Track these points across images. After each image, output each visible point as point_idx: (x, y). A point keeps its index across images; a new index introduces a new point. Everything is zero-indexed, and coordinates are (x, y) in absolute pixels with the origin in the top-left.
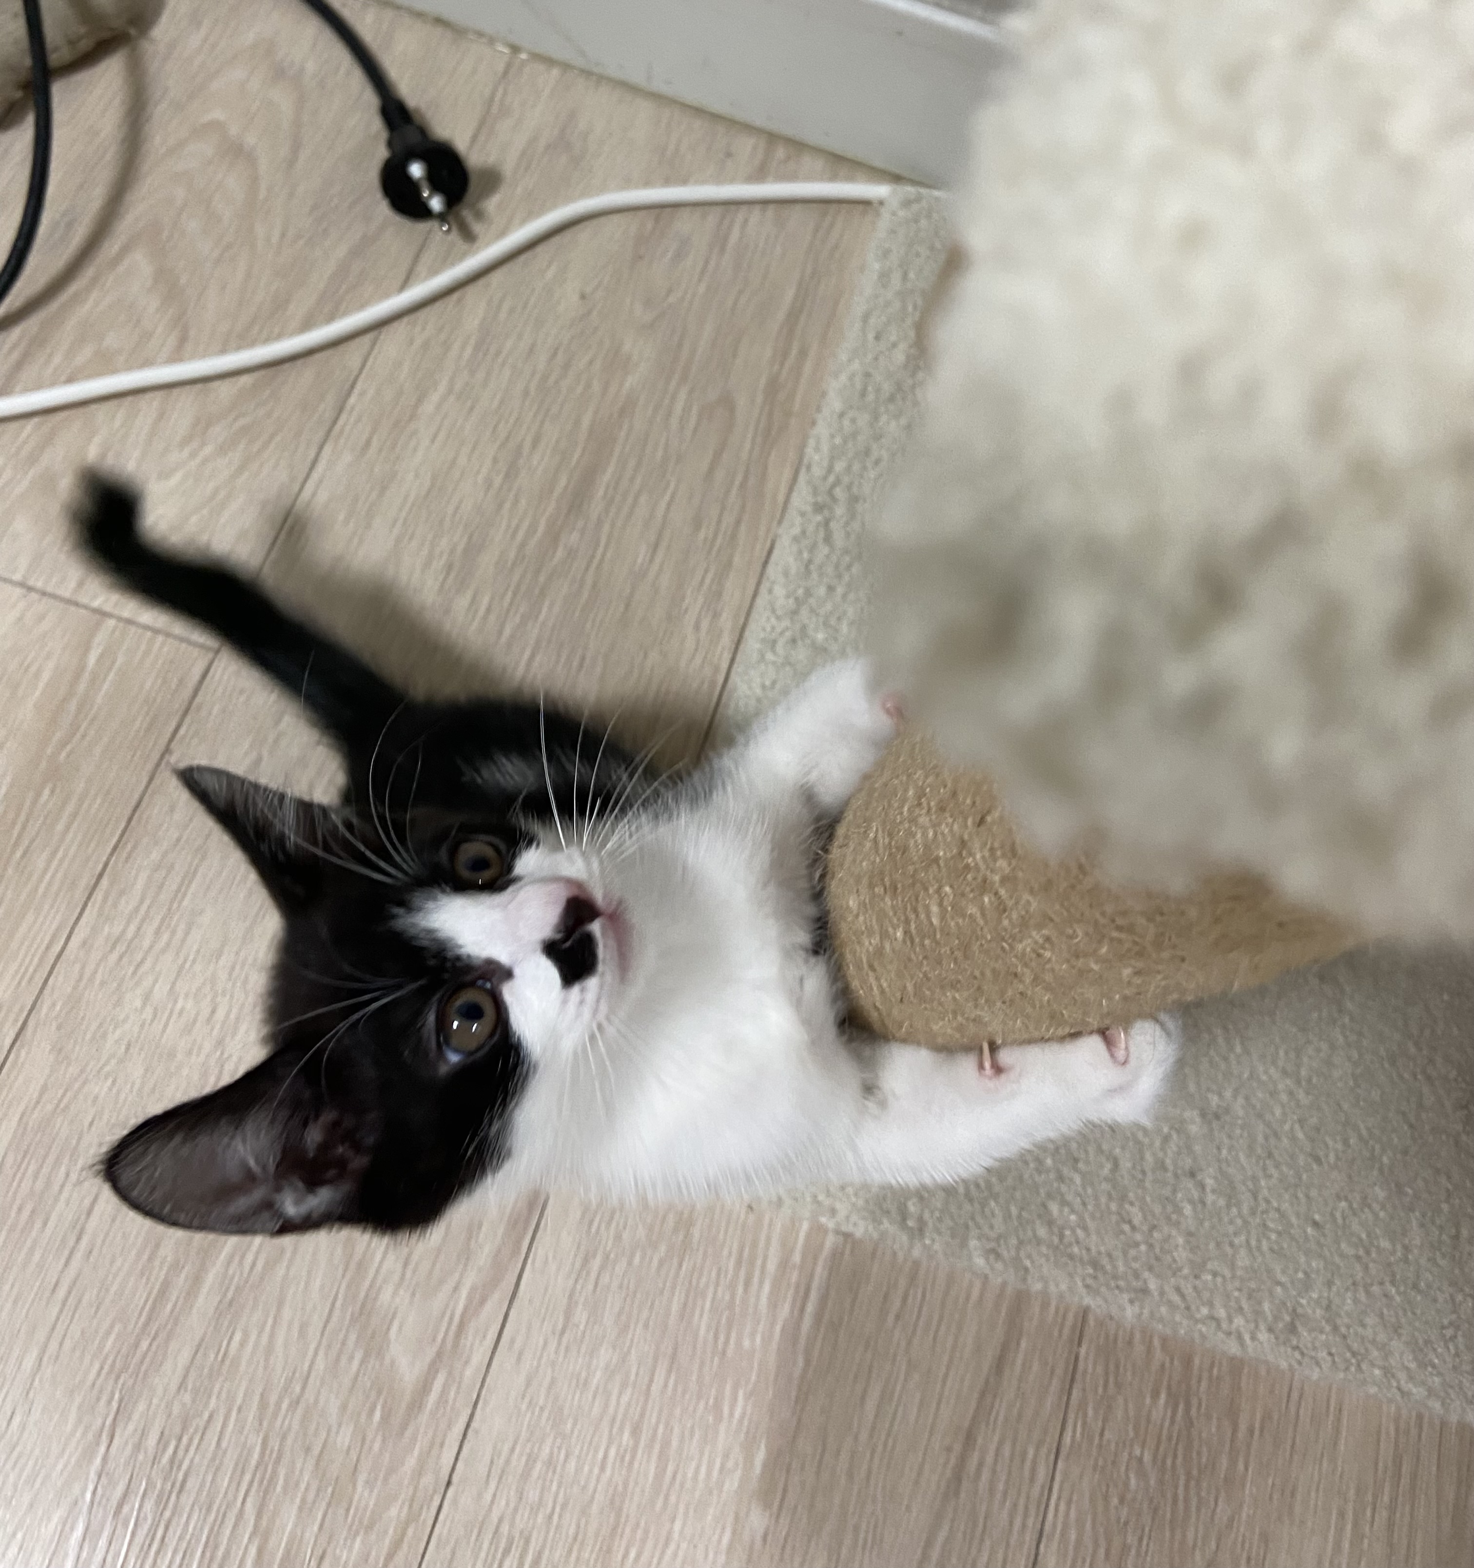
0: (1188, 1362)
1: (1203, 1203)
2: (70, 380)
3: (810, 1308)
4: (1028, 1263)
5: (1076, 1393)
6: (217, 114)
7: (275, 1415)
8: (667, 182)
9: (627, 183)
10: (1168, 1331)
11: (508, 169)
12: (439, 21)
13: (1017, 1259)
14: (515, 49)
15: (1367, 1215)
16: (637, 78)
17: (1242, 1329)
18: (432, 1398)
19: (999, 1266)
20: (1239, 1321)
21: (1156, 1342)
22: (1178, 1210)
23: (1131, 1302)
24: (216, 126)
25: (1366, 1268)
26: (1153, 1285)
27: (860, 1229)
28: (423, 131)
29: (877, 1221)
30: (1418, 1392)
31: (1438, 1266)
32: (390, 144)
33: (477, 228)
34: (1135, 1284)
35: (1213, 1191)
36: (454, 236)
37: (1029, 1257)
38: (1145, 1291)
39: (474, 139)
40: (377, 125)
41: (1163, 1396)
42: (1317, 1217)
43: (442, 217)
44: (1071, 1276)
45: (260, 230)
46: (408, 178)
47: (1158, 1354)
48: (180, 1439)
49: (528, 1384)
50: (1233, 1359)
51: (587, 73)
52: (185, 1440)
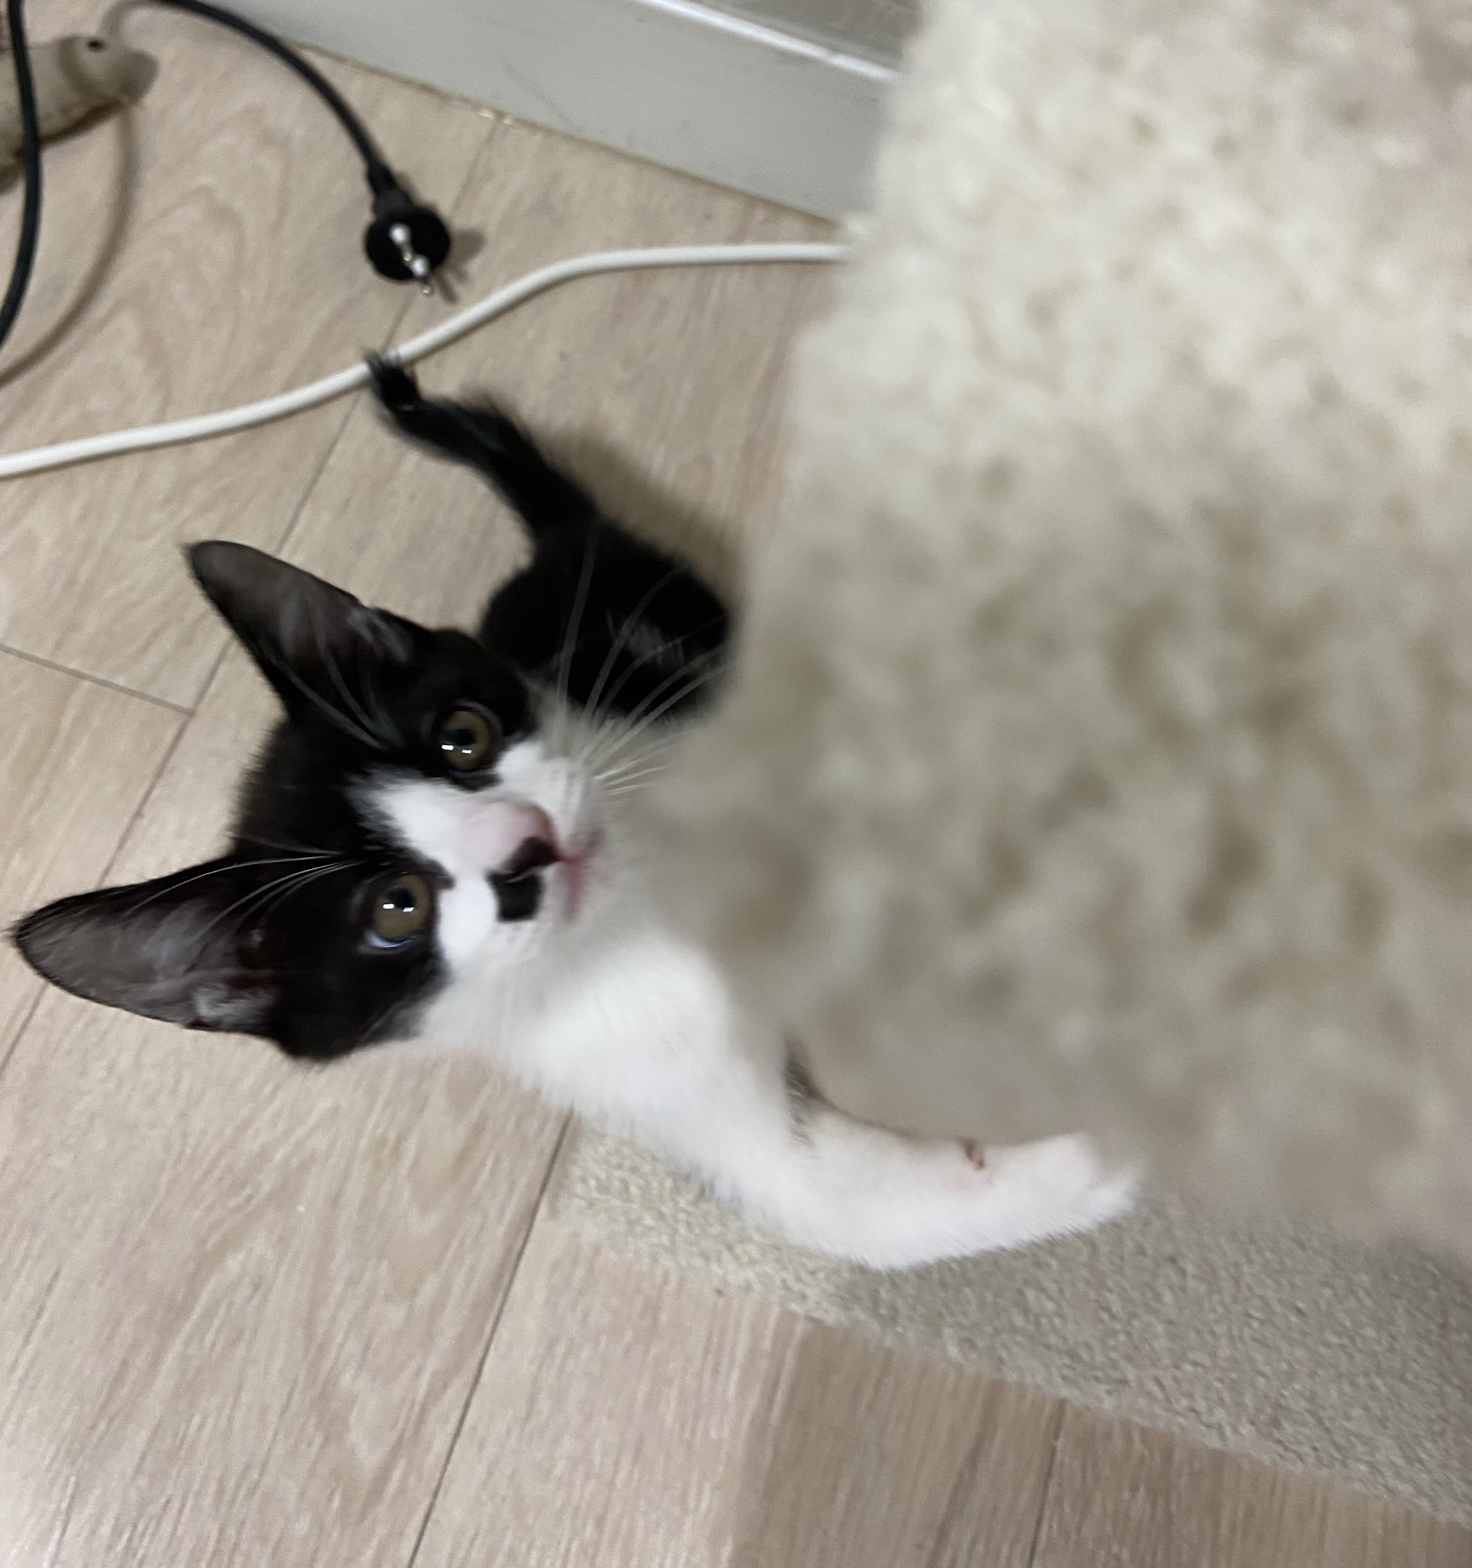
0: (1168, 1455)
1: (1183, 1289)
2: (54, 441)
3: (780, 1397)
4: (1004, 1354)
5: (1053, 1490)
6: (204, 180)
7: (233, 1501)
8: (648, 244)
9: (609, 245)
10: (1147, 1423)
11: (491, 231)
12: (427, 89)
13: (992, 1348)
14: (500, 115)
15: (1352, 1303)
16: (620, 142)
17: (1224, 1424)
18: (391, 1489)
19: (973, 1356)
20: (1220, 1414)
21: (1136, 1436)
22: (1158, 1297)
23: (1109, 1393)
24: (206, 191)
25: (1351, 1357)
26: (1131, 1375)
27: (832, 1316)
28: (407, 197)
29: (847, 1308)
30: (1405, 1489)
31: (1425, 1355)
32: (375, 208)
33: (459, 289)
34: (1116, 1375)
35: (1195, 1277)
36: (437, 297)
37: (1005, 1347)
38: (1124, 1382)
39: (457, 204)
40: (362, 190)
41: (1142, 1489)
42: (1300, 1305)
43: (424, 280)
44: (1047, 1366)
45: (245, 292)
46: (390, 242)
47: (1138, 1445)
48: (135, 1526)
49: (490, 1474)
50: (1214, 1451)
51: (569, 138)
52: (140, 1528)
